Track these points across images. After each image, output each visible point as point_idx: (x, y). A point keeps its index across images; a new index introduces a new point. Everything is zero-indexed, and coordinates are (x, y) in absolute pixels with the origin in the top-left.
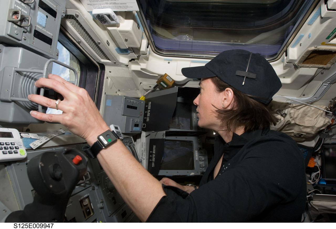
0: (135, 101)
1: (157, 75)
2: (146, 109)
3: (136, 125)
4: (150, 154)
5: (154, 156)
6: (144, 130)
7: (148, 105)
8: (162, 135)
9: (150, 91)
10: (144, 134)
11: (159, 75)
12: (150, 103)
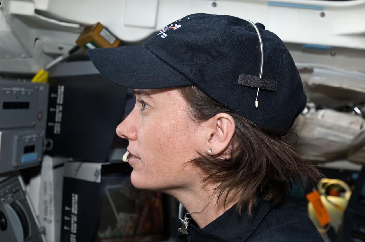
0: (23, 89)
1: (77, 26)
2: (52, 102)
3: (29, 149)
4: (65, 213)
5: (74, 219)
6: (47, 153)
7: (56, 92)
8: (94, 172)
9: (60, 59)
10: (48, 162)
11: (81, 25)
12: (61, 89)
